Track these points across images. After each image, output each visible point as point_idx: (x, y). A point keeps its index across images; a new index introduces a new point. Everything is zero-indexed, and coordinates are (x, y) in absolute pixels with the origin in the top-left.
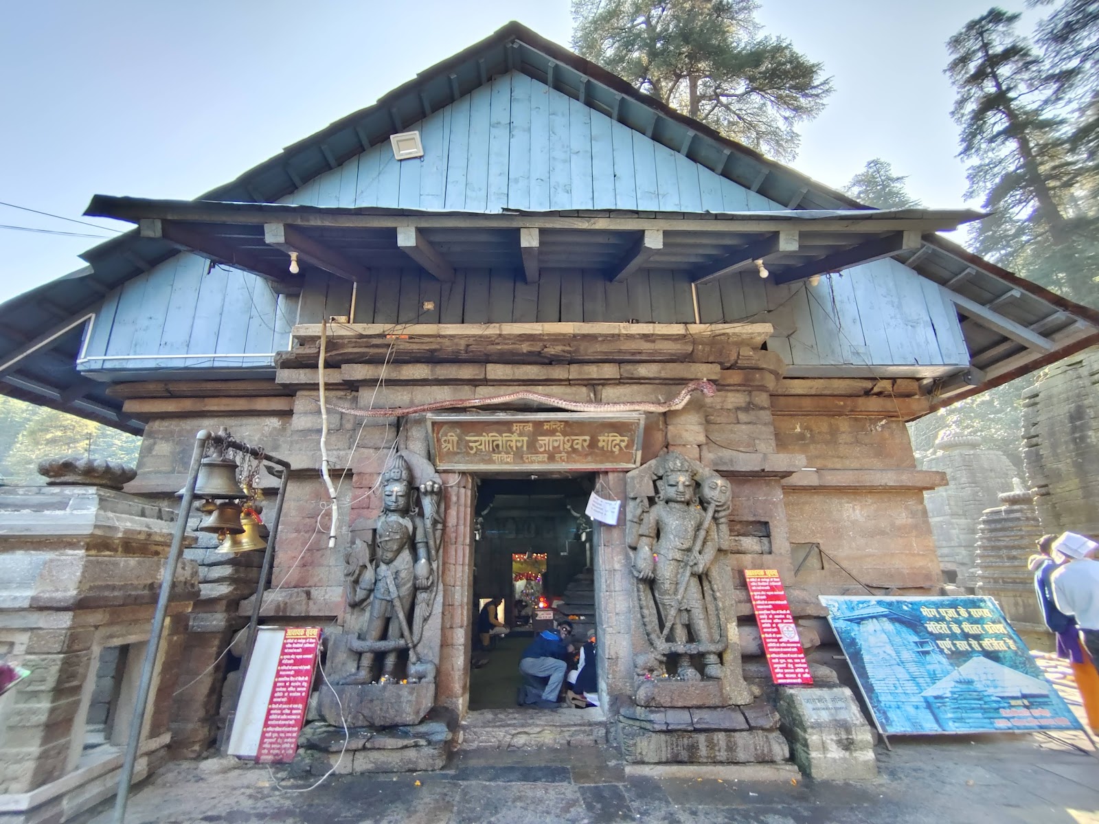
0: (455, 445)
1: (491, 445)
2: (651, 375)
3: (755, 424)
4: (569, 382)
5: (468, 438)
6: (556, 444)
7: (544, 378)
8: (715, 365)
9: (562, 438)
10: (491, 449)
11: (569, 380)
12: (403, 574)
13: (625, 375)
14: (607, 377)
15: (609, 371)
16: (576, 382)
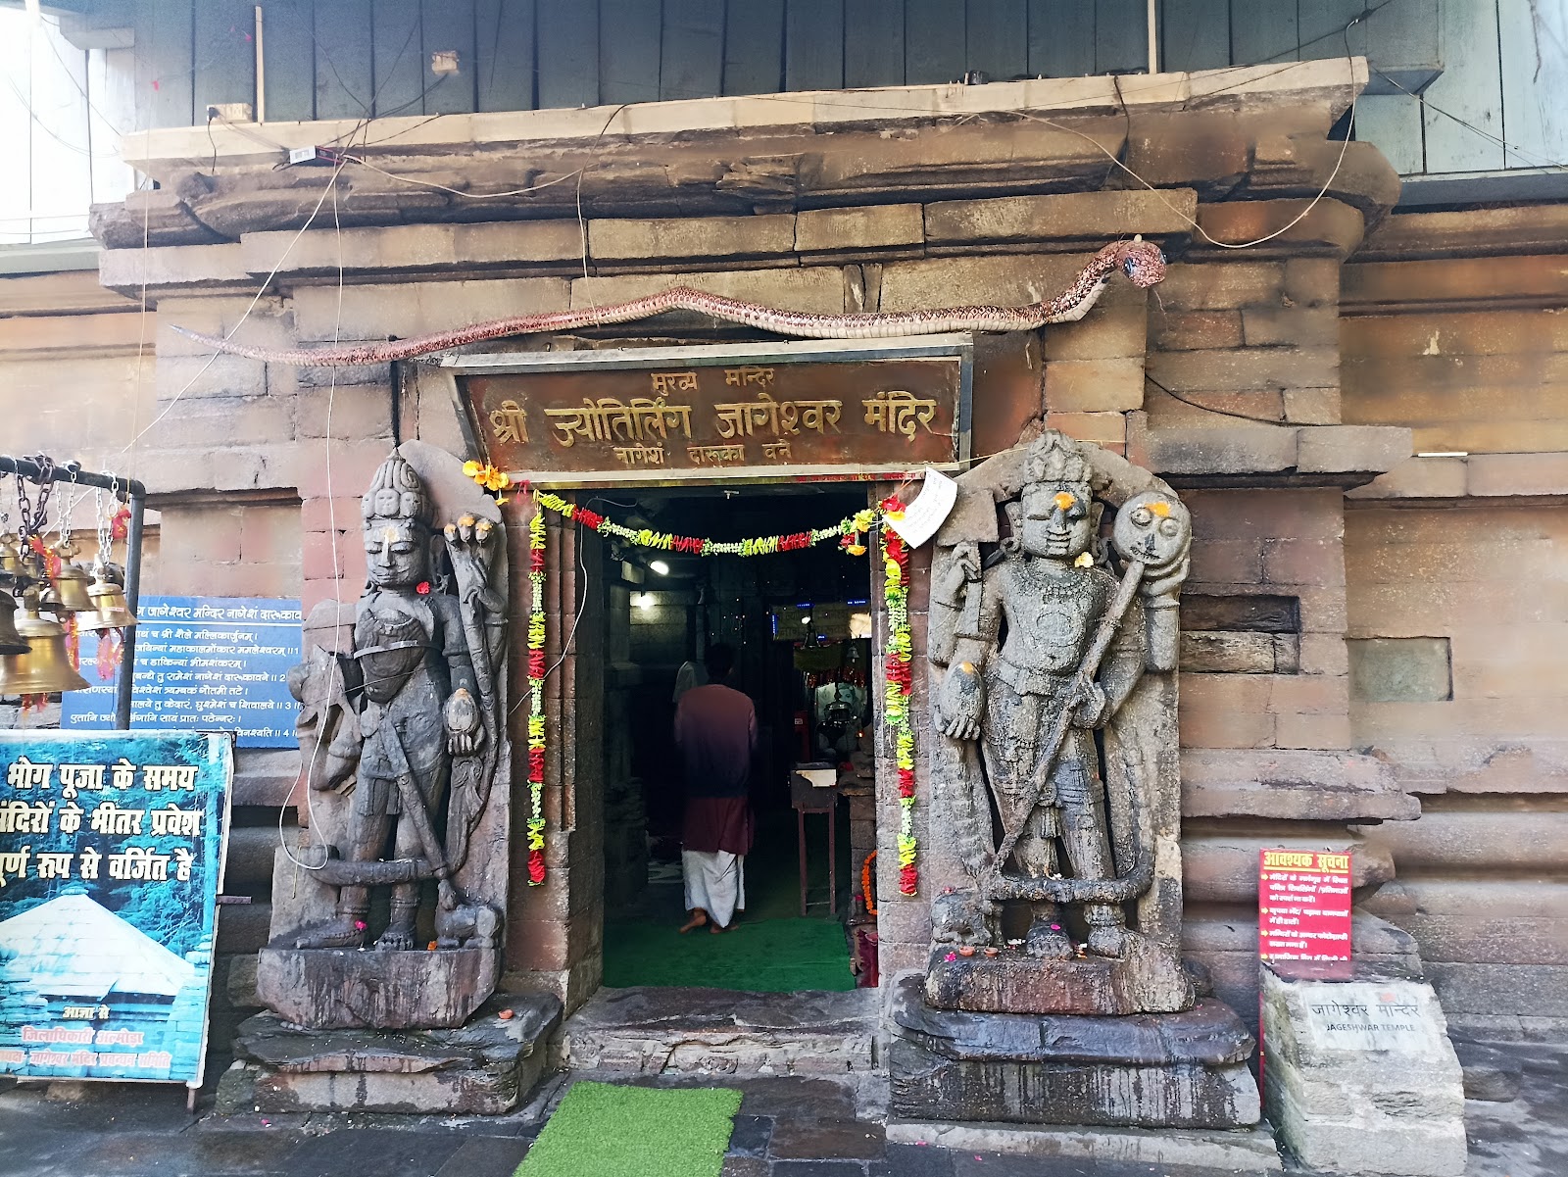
0: (523, 429)
1: (606, 425)
2: (1005, 231)
3: (1292, 346)
4: (797, 259)
5: (549, 412)
6: (761, 420)
7: (732, 251)
8: (1183, 191)
9: (775, 405)
10: (608, 436)
11: (798, 254)
12: (419, 725)
13: (936, 234)
14: (890, 242)
15: (896, 224)
16: (816, 259)
